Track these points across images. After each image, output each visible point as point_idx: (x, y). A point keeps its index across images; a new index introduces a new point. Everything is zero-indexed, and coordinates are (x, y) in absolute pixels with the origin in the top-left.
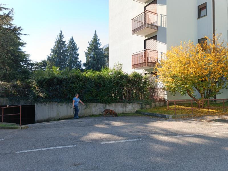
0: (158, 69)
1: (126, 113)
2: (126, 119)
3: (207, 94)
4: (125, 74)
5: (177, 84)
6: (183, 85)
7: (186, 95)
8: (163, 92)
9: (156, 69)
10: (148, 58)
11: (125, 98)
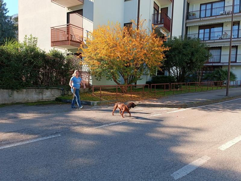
0: (82, 49)
1: (42, 101)
2: (43, 109)
3: (130, 79)
4: (42, 52)
5: (103, 68)
6: (109, 69)
7: (111, 80)
8: (88, 77)
9: (80, 49)
10: (71, 35)
11: (42, 82)
